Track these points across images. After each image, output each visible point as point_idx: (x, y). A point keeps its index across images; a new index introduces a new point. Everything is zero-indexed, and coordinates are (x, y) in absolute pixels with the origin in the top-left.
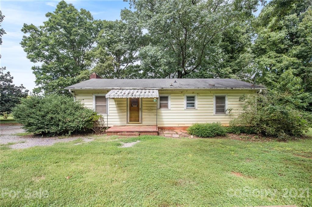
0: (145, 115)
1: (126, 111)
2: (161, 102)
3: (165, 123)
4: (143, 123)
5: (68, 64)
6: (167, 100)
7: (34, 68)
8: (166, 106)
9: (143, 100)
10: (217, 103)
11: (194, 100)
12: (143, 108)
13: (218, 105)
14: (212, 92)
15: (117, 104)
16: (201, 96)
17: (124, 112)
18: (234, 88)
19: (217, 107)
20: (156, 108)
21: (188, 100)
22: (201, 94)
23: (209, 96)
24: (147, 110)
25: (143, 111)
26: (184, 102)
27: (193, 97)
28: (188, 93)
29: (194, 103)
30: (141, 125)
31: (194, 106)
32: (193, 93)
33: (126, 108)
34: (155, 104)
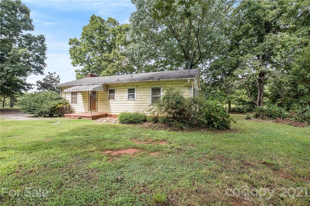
0: (100, 105)
1: (88, 101)
2: (110, 94)
3: (112, 111)
4: (98, 111)
5: (96, 66)
6: (114, 93)
7: (76, 71)
8: (113, 98)
9: (99, 93)
10: (152, 94)
11: (134, 92)
12: (99, 99)
13: (153, 96)
14: (149, 84)
15: (83, 96)
16: (139, 88)
17: (86, 103)
18: (161, 80)
19: (153, 98)
20: (106, 99)
21: (129, 92)
22: (139, 87)
23: (146, 88)
24: (100, 101)
25: (99, 101)
26: (126, 94)
27: (134, 90)
28: (129, 86)
29: (134, 95)
30: (97, 112)
31: (134, 97)
32: (133, 86)
33: (88, 99)
34: (106, 96)
